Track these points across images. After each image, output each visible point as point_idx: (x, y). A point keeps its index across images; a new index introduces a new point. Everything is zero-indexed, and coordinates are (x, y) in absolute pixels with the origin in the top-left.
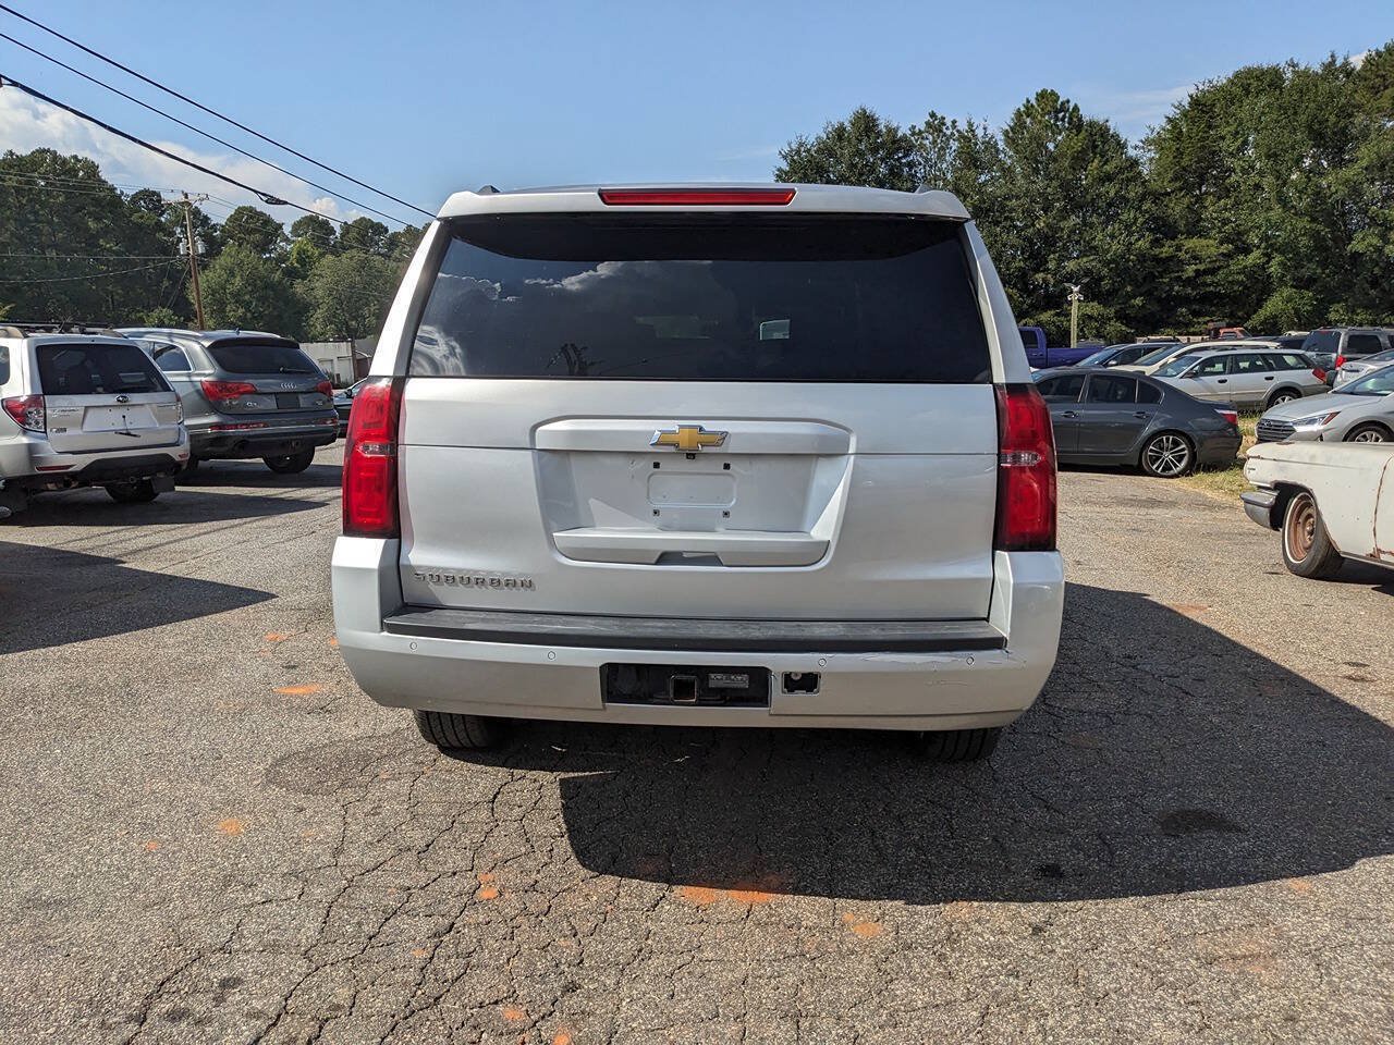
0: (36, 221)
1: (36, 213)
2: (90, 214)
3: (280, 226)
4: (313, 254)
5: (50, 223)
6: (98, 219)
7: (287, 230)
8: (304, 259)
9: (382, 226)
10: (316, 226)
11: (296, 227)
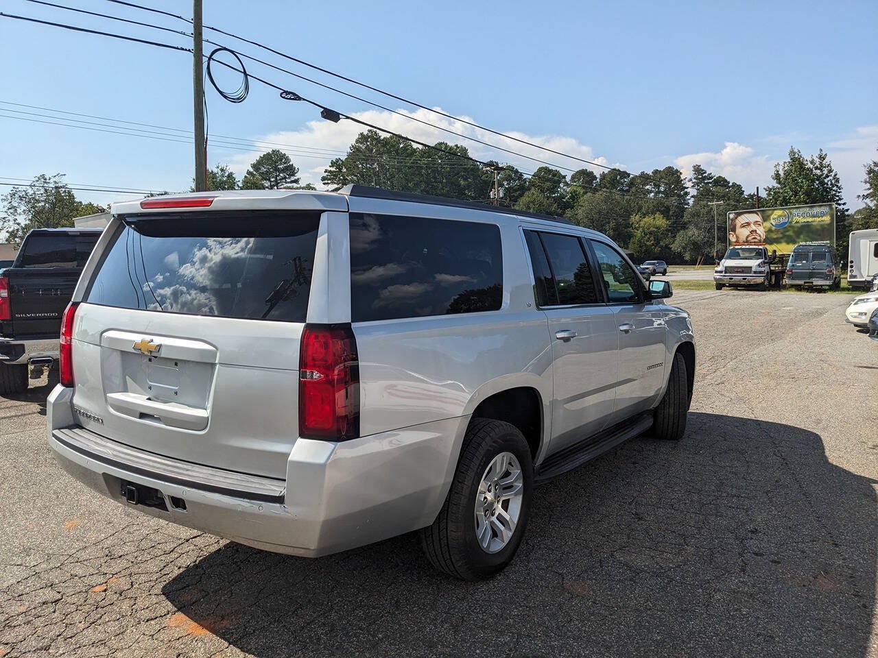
0: (435, 182)
1: (435, 178)
2: (462, 176)
3: (564, 177)
4: (579, 193)
5: (442, 183)
6: (465, 179)
7: (568, 179)
8: (574, 196)
9: (626, 173)
10: (585, 176)
11: (573, 177)
